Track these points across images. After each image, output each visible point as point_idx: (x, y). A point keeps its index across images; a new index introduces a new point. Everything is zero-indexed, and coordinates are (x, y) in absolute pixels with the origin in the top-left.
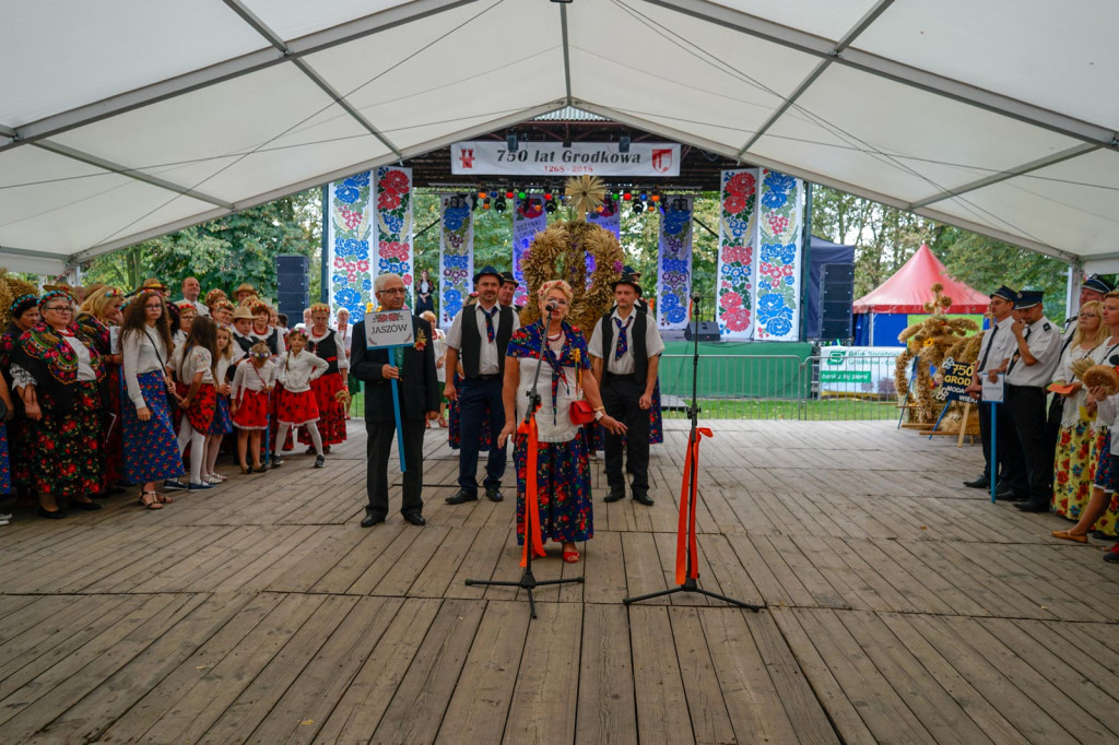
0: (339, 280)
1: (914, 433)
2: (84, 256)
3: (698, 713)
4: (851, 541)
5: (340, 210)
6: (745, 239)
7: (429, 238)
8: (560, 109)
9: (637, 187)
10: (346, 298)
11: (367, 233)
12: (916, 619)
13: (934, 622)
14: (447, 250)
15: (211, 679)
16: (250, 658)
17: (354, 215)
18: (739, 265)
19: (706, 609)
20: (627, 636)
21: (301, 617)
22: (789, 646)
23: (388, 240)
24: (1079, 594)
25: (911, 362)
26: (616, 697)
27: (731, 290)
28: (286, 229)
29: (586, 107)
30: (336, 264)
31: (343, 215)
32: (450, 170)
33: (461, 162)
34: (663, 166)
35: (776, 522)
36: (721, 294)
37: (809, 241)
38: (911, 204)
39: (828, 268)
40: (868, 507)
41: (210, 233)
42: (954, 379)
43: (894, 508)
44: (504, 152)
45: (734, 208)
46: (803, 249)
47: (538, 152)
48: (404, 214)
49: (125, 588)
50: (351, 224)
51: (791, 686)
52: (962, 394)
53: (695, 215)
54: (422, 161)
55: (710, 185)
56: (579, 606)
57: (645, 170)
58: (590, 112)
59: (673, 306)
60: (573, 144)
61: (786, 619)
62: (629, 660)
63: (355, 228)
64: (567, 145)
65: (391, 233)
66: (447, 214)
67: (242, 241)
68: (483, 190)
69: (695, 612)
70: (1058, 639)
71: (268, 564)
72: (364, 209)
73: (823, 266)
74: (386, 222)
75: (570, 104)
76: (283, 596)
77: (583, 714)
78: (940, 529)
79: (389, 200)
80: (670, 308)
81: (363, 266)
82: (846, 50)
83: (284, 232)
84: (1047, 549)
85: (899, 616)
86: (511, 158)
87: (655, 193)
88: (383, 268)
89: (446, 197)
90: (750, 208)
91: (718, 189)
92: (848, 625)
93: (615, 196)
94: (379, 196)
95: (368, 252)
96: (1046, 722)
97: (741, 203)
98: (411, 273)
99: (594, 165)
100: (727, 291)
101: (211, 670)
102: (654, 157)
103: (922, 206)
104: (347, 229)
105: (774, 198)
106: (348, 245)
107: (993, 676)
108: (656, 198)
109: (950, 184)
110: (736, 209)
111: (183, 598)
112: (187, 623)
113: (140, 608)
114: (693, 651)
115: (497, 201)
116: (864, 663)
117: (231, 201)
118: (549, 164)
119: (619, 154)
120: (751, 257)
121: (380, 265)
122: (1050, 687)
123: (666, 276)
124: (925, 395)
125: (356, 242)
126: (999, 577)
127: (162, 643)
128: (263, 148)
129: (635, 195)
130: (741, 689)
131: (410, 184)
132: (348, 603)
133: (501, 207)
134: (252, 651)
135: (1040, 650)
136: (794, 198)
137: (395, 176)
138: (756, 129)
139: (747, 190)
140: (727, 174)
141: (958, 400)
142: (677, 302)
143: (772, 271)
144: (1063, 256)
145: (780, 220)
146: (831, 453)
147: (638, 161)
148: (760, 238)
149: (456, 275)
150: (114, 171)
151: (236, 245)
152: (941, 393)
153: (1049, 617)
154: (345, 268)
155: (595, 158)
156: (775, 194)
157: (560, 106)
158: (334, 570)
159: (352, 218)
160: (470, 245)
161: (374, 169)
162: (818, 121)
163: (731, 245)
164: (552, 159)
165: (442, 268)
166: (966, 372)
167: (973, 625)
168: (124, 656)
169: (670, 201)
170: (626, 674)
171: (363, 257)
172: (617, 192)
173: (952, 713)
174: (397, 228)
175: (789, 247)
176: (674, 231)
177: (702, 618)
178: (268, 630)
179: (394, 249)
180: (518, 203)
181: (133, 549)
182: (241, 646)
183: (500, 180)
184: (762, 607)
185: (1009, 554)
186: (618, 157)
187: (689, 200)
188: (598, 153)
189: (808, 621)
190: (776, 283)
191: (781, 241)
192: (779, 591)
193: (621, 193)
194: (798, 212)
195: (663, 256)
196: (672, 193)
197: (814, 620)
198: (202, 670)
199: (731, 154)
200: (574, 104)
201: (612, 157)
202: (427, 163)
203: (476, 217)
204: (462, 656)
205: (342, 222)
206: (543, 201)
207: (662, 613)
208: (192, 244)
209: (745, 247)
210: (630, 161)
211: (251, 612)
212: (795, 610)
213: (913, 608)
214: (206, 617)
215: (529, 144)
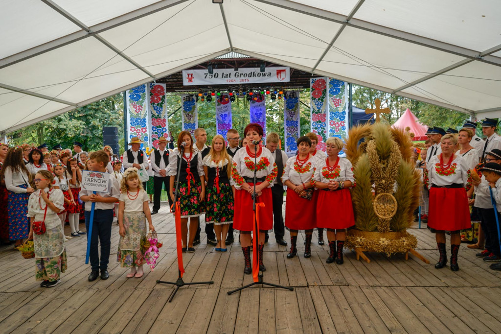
2: (8, 131)
5: (132, 104)
6: (322, 110)
7: (178, 116)
8: (230, 52)
9: (272, 88)
11: (145, 115)
12: (378, 289)
13: (387, 290)
14: (185, 121)
16: (53, 322)
17: (138, 107)
18: (320, 122)
19: (279, 289)
20: (237, 304)
21: (83, 301)
22: (314, 306)
23: (156, 117)
28: (111, 114)
29: (240, 51)
30: (131, 130)
31: (134, 107)
32: (182, 84)
33: (188, 80)
34: (282, 78)
37: (351, 110)
38: (394, 90)
39: (361, 122)
41: (75, 118)
44: (207, 74)
45: (317, 95)
46: (349, 113)
47: (223, 74)
48: (163, 105)
49: (3, 290)
50: (137, 111)
51: (311, 325)
53: (301, 99)
54: (172, 80)
55: (306, 86)
56: (218, 289)
57: (274, 79)
58: (241, 54)
59: (292, 142)
60: (239, 69)
61: (315, 292)
62: (235, 316)
63: (139, 113)
64: (236, 70)
65: (157, 114)
66: (185, 104)
67: (91, 120)
68: (201, 92)
69: (273, 291)
70: (445, 296)
71: (74, 275)
72: (143, 104)
74: (155, 109)
75: (232, 50)
79: (156, 99)
80: (291, 144)
81: (144, 130)
82: (351, 19)
83: (110, 116)
85: (371, 287)
86: (211, 76)
87: (281, 90)
88: (154, 131)
89: (184, 96)
90: (324, 95)
91: (309, 87)
92: (345, 294)
93: (262, 92)
94: (151, 97)
95: (146, 123)
97: (319, 95)
98: (167, 132)
99: (250, 79)
101: (32, 329)
102: (278, 74)
103: (399, 91)
104: (136, 113)
105: (334, 90)
106: (136, 121)
107: (411, 316)
108: (281, 92)
109: (410, 81)
111: (29, 293)
112: (27, 306)
113: (6, 300)
114: (267, 310)
115: (208, 97)
116: (349, 313)
117: (76, 102)
118: (228, 78)
120: (326, 118)
121: (152, 129)
122: (436, 320)
123: (288, 129)
125: (140, 119)
127: (11, 318)
128: (86, 78)
129: (272, 92)
130: (286, 328)
131: (165, 91)
132: (107, 293)
133: (209, 100)
134: (54, 319)
135: (436, 301)
136: (343, 90)
137: (158, 88)
138: (318, 58)
140: (313, 80)
142: (294, 141)
143: (335, 124)
144: (466, 112)
145: (338, 100)
147: (270, 76)
148: (329, 109)
151: (88, 123)
153: (444, 285)
154: (135, 132)
155: (253, 75)
156: (335, 88)
157: (228, 52)
159: (138, 108)
160: (197, 118)
161: (148, 83)
162: (345, 53)
163: (316, 113)
164: (230, 77)
167: (406, 291)
169: (288, 94)
170: (232, 323)
171: (144, 126)
172: (263, 90)
174: (160, 112)
175: (343, 113)
176: (291, 108)
177: (275, 293)
178: (64, 309)
179: (159, 122)
180: (218, 98)
181: (12, 271)
182: (50, 316)
183: (209, 87)
184: (306, 287)
185: (431, 255)
186: (260, 74)
187: (297, 93)
188: (251, 73)
189: (327, 293)
190: (337, 130)
191: (338, 110)
192: (316, 278)
193: (265, 91)
194: (346, 96)
195: (287, 119)
196: (289, 90)
197: (329, 292)
198: (28, 329)
199: (309, 71)
200: (234, 51)
201: (258, 74)
202: (174, 81)
203: (198, 105)
204: (155, 316)
205: (133, 110)
206: (229, 96)
207: (257, 291)
208: (67, 123)
209: (323, 113)
210: (266, 76)
211: (59, 299)
212: (321, 288)
213: (379, 284)
214: (37, 302)
215: (219, 70)
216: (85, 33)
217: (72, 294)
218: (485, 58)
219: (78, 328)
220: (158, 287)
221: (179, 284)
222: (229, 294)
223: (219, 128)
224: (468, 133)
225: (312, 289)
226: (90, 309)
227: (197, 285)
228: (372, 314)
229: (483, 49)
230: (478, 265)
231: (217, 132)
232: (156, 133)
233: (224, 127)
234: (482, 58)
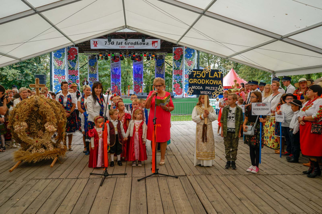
0: (56, 82)
3: (165, 207)
5: (56, 60)
6: (180, 68)
7: (84, 68)
8: (124, 29)
9: (148, 52)
10: (58, 88)
11: (65, 67)
12: (228, 177)
13: (234, 177)
14: (90, 72)
15: (15, 207)
16: (27, 200)
18: (179, 75)
20: (145, 186)
21: (44, 186)
22: (192, 187)
23: (71, 69)
24: (274, 167)
26: (141, 204)
27: (177, 83)
28: (38, 66)
29: (131, 28)
30: (55, 77)
31: (57, 62)
33: (94, 45)
34: (155, 46)
35: (189, 150)
36: (174, 84)
37: (199, 68)
38: (227, 57)
41: (13, 68)
44: (107, 42)
45: (177, 58)
47: (117, 42)
48: (76, 61)
50: (59, 64)
51: (193, 198)
53: (166, 60)
54: (81, 45)
55: (170, 52)
56: (131, 178)
57: (150, 47)
58: (131, 30)
60: (128, 39)
61: (192, 179)
62: (145, 193)
63: (61, 66)
64: (126, 40)
65: (72, 67)
66: (90, 61)
67: (24, 70)
68: (101, 54)
69: (165, 178)
70: (268, 180)
71: (33, 171)
72: (63, 60)
74: (71, 64)
75: (126, 27)
76: (38, 180)
77: (132, 210)
79: (71, 57)
81: (63, 77)
82: (206, 12)
84: (266, 155)
85: (224, 176)
86: (109, 44)
87: (153, 54)
88: (70, 78)
89: (90, 56)
90: (181, 58)
91: (172, 53)
92: (209, 179)
93: (141, 55)
94: (68, 56)
95: (65, 73)
96: (264, 203)
97: (178, 58)
98: (79, 79)
99: (134, 46)
100: (175, 83)
101: (15, 204)
102: (153, 44)
103: (230, 57)
104: (58, 66)
105: (188, 55)
106: (58, 71)
107: (250, 191)
108: (153, 56)
109: (238, 51)
110: (177, 59)
111: (6, 183)
112: (7, 190)
114: (164, 189)
115: (105, 57)
116: (214, 190)
117: (20, 57)
118: (121, 45)
119: (142, 43)
120: (182, 73)
121: (69, 77)
122: (265, 194)
125: (61, 70)
129: (147, 55)
130: (178, 200)
131: (78, 52)
132: (59, 181)
133: (106, 59)
134: (28, 197)
135: (263, 183)
136: (194, 55)
137: (73, 50)
138: (182, 35)
139: (181, 53)
140: (174, 48)
144: (270, 71)
145: (190, 62)
147: (148, 45)
148: (184, 67)
149: (93, 80)
151: (22, 72)
153: (266, 174)
154: (58, 78)
156: (189, 54)
158: (55, 172)
159: (59, 63)
160: (97, 71)
161: (66, 47)
162: (200, 32)
163: (176, 69)
164: (122, 44)
165: (89, 78)
167: (245, 177)
169: (158, 56)
170: (144, 198)
171: (64, 75)
173: (238, 202)
174: (74, 65)
176: (159, 66)
177: (167, 180)
178: (33, 191)
179: (73, 72)
180: (112, 57)
182: (25, 196)
183: (106, 50)
184: (185, 176)
187: (164, 56)
188: (136, 42)
189: (198, 179)
192: (190, 171)
193: (143, 54)
194: (195, 59)
195: (156, 73)
196: (159, 54)
197: (200, 178)
198: (12, 204)
199: (175, 42)
201: (140, 43)
202: (83, 46)
203: (99, 62)
204: (95, 195)
205: (56, 64)
206: (120, 57)
207: (155, 179)
208: (8, 71)
209: (180, 70)
210: (145, 44)
211: (28, 186)
212: (194, 176)
213: (228, 174)
214: (13, 188)
215: (114, 39)
216: (33, 12)
217: (35, 183)
218: (284, 39)
219: (46, 202)
220: (92, 176)
221: (106, 175)
222: (139, 180)
223: (112, 77)
224: (277, 83)
226: (50, 191)
227: (117, 175)
228: (228, 191)
229: (283, 34)
230: (283, 162)
231: (111, 80)
232: (71, 80)
233: (116, 77)
234: (283, 39)
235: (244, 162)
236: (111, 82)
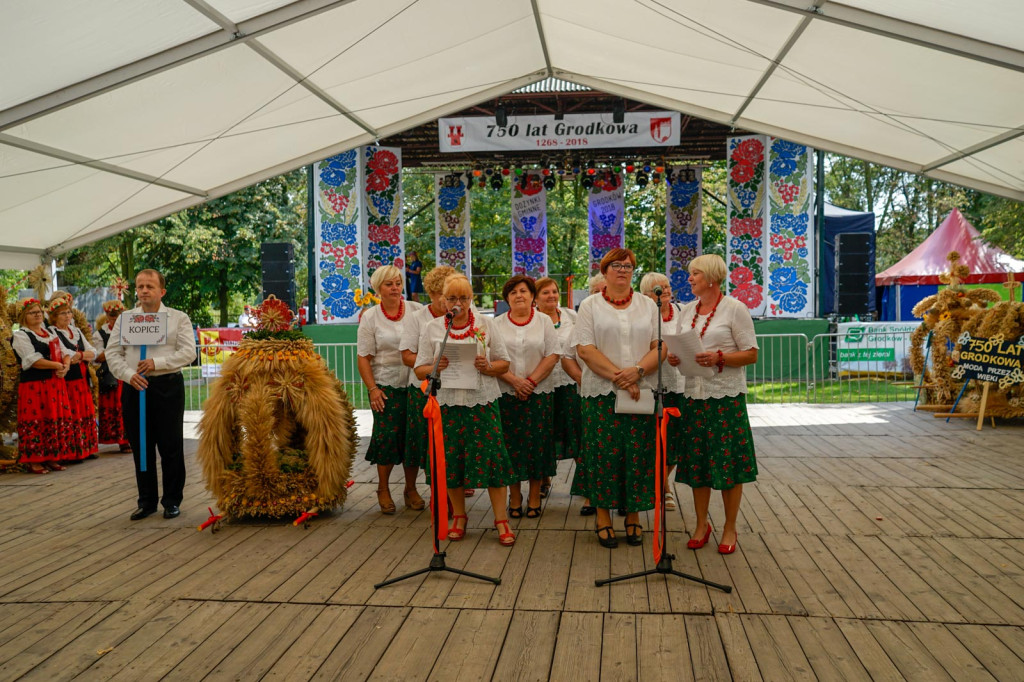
0: (326, 266)
1: (929, 416)
2: (59, 249)
4: (828, 538)
5: (326, 193)
6: (754, 209)
7: (427, 219)
8: (545, 79)
9: (640, 158)
10: (334, 285)
11: (355, 217)
12: (878, 626)
13: (898, 630)
14: (443, 231)
16: (147, 671)
18: (749, 237)
19: (646, 616)
20: (551, 646)
21: (211, 627)
22: (727, 659)
23: (377, 223)
25: (926, 338)
27: (741, 265)
28: (279, 214)
29: (568, 77)
30: (322, 250)
31: (330, 199)
32: (438, 148)
33: (450, 140)
34: (662, 136)
37: (821, 210)
38: (923, 166)
39: (842, 239)
40: (857, 499)
41: (202, 223)
42: (971, 356)
43: (887, 500)
44: (494, 127)
45: (742, 177)
46: (816, 217)
47: (529, 126)
48: (394, 195)
49: (42, 597)
50: (338, 207)
52: (980, 372)
53: (706, 185)
54: (414, 140)
55: (719, 155)
56: (508, 614)
57: (644, 139)
59: (683, 283)
60: (565, 116)
61: (730, 627)
62: (546, 674)
63: (342, 212)
64: (559, 117)
66: (442, 194)
67: (235, 228)
68: (478, 168)
69: (633, 620)
72: (350, 192)
73: (837, 237)
74: (376, 205)
75: (551, 74)
76: (199, 603)
78: (932, 523)
79: (378, 181)
80: (680, 286)
81: (351, 251)
82: (824, 5)
83: (276, 218)
85: (860, 622)
86: (501, 133)
87: (659, 165)
88: (373, 252)
89: (441, 176)
90: (758, 177)
91: (725, 157)
92: (799, 634)
93: (617, 168)
94: (367, 177)
95: (356, 236)
97: (747, 177)
98: (402, 257)
99: (590, 138)
100: (736, 265)
102: (652, 127)
103: (936, 168)
104: (334, 213)
105: (783, 166)
106: (335, 229)
108: (660, 169)
109: (962, 147)
110: (744, 178)
111: (98, 606)
112: (93, 633)
113: (49, 618)
114: (619, 663)
115: (493, 178)
116: (807, 677)
117: (203, 187)
118: (541, 137)
120: (762, 229)
121: (370, 249)
123: (675, 252)
124: (943, 373)
125: (343, 226)
126: (985, 578)
127: (60, 657)
128: (228, 134)
129: (639, 167)
131: (399, 165)
132: (264, 610)
133: (497, 184)
134: (150, 664)
136: (804, 164)
137: (384, 157)
138: (747, 93)
139: (755, 157)
140: (733, 141)
141: (975, 378)
143: (783, 244)
145: (791, 188)
146: (834, 440)
147: (635, 132)
148: (769, 208)
149: (452, 257)
150: (77, 163)
151: (229, 232)
152: (958, 372)
154: (332, 254)
155: (596, 129)
156: (786, 162)
157: (542, 77)
158: (260, 576)
159: (339, 201)
160: (468, 226)
161: (361, 147)
163: (740, 216)
164: (544, 134)
165: (438, 250)
166: (984, 348)
167: (943, 633)
168: (19, 670)
169: (676, 172)
171: (351, 242)
172: (619, 164)
174: (387, 210)
175: (801, 217)
176: (682, 204)
177: (639, 626)
178: (172, 642)
179: (384, 233)
180: (516, 180)
181: (63, 554)
182: (141, 658)
183: (496, 156)
184: (708, 614)
185: (1004, 551)
186: (613, 128)
187: (697, 171)
188: (593, 124)
189: (756, 630)
190: (788, 256)
191: (792, 211)
192: (732, 596)
193: (624, 165)
194: (809, 178)
195: (672, 230)
196: (677, 163)
197: (762, 628)
199: (725, 120)
200: (555, 75)
201: (608, 129)
202: (420, 142)
203: (470, 198)
204: (369, 668)
205: (328, 206)
206: (542, 176)
207: (596, 621)
208: (184, 233)
209: (755, 218)
210: (628, 131)
211: (160, 622)
212: (744, 617)
213: (879, 614)
214: (114, 627)
215: (518, 117)
216: (227, 37)
220: (380, 597)
223: (517, 247)
225: (722, 621)
226: (226, 646)
231: (514, 256)
232: (377, 258)
233: (529, 245)
235: (952, 571)
236: (514, 265)
